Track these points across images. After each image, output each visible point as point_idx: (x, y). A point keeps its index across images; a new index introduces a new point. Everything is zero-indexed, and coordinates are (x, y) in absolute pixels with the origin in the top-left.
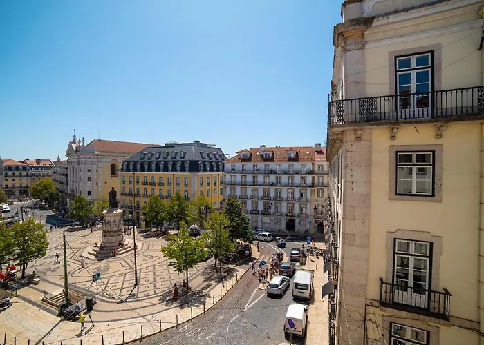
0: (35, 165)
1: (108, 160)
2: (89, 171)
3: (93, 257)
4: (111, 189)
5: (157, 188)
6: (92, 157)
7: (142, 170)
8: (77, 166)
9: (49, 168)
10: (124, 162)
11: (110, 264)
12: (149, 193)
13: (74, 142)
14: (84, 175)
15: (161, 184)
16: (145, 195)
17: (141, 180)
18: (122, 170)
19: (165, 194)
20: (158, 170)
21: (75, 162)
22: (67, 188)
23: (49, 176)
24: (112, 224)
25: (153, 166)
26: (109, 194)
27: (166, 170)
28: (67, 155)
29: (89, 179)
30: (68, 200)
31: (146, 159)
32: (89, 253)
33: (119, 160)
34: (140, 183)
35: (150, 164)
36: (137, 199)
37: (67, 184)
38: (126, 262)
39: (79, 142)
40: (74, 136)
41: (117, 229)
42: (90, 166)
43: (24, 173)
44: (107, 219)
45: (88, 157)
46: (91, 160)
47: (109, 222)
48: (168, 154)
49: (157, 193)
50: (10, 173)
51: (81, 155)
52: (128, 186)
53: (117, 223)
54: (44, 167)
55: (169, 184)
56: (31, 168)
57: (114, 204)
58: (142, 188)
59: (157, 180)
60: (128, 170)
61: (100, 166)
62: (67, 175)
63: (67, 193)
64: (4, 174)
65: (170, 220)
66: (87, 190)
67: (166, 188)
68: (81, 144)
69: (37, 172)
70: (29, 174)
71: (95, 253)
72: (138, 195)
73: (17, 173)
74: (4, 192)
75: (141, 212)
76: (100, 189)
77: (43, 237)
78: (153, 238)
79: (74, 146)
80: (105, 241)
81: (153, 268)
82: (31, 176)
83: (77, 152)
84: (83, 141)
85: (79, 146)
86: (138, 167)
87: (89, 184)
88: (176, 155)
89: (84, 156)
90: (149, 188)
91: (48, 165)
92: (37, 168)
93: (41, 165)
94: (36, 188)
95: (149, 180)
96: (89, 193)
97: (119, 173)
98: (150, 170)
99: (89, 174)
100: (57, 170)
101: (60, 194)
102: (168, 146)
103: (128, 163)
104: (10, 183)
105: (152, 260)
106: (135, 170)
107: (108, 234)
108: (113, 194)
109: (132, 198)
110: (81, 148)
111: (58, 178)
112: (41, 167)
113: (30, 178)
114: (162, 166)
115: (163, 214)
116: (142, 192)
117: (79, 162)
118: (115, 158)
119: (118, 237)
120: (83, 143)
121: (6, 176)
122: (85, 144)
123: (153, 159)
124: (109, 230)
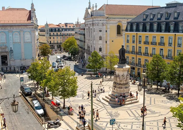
0: (65, 27)
1: (114, 22)
2: (100, 31)
3: (107, 103)
4: (121, 47)
5: (158, 48)
6: (103, 19)
7: (144, 30)
8: (91, 27)
9: (73, 30)
10: (128, 23)
11: (119, 112)
12: (150, 51)
13: (89, 8)
14: (97, 34)
15: (162, 44)
16: (146, 54)
17: (143, 39)
18: (126, 30)
19: (165, 53)
20: (159, 30)
21: (90, 24)
22: (84, 45)
23: (73, 35)
24: (121, 77)
25: (155, 26)
26: (119, 51)
27: (168, 30)
28: (85, 18)
29: (101, 38)
30: (85, 54)
31: (148, 20)
32: (103, 99)
33: (123, 22)
34: (142, 43)
35: (151, 25)
36: (138, 57)
37: (85, 42)
38: (132, 112)
39: (93, 7)
40: (90, 3)
41: (125, 82)
42: (101, 27)
43: (59, 33)
44: (117, 73)
45: (99, 19)
46: (102, 22)
47: (119, 76)
48: (170, 14)
49: (157, 52)
50: (52, 33)
51: (95, 18)
52: (131, 45)
53: (125, 77)
54: (70, 29)
55: (170, 44)
56: (62, 29)
57: (123, 61)
58: (143, 46)
59: (158, 40)
60: (131, 30)
61: (108, 27)
62: (84, 35)
63: (84, 49)
64: (49, 34)
65: (172, 80)
66: (99, 47)
67: (166, 48)
68: (95, 9)
69: (66, 32)
70: (62, 34)
71: (109, 100)
72: (139, 53)
73: (55, 33)
74: (49, 46)
75: (142, 69)
76: (108, 47)
77: (75, 82)
78: (154, 95)
79: (90, 11)
80: (115, 91)
81: (156, 123)
82: (62, 35)
83: (92, 16)
84: (96, 6)
85: (93, 11)
86: (141, 28)
87: (100, 42)
88: (178, 16)
89: (96, 19)
90: (150, 47)
91: (72, 27)
92: (66, 30)
93: (68, 27)
94: (66, 44)
95: (150, 40)
96: (100, 50)
97: (124, 33)
98: (151, 30)
99: (100, 34)
100: (78, 30)
101: (80, 49)
102: (169, 6)
103: (131, 24)
104: (52, 40)
105: (154, 115)
106: (138, 30)
107: (118, 86)
108: (122, 52)
109: (134, 56)
110: (94, 12)
111: (79, 37)
112: (68, 29)
113: (62, 37)
114: (163, 27)
115: (165, 74)
116: (143, 51)
117: (93, 24)
118: (121, 20)
119: (125, 89)
120: (96, 7)
121: (50, 35)
122: (97, 9)
123: (155, 20)
124: (119, 82)
